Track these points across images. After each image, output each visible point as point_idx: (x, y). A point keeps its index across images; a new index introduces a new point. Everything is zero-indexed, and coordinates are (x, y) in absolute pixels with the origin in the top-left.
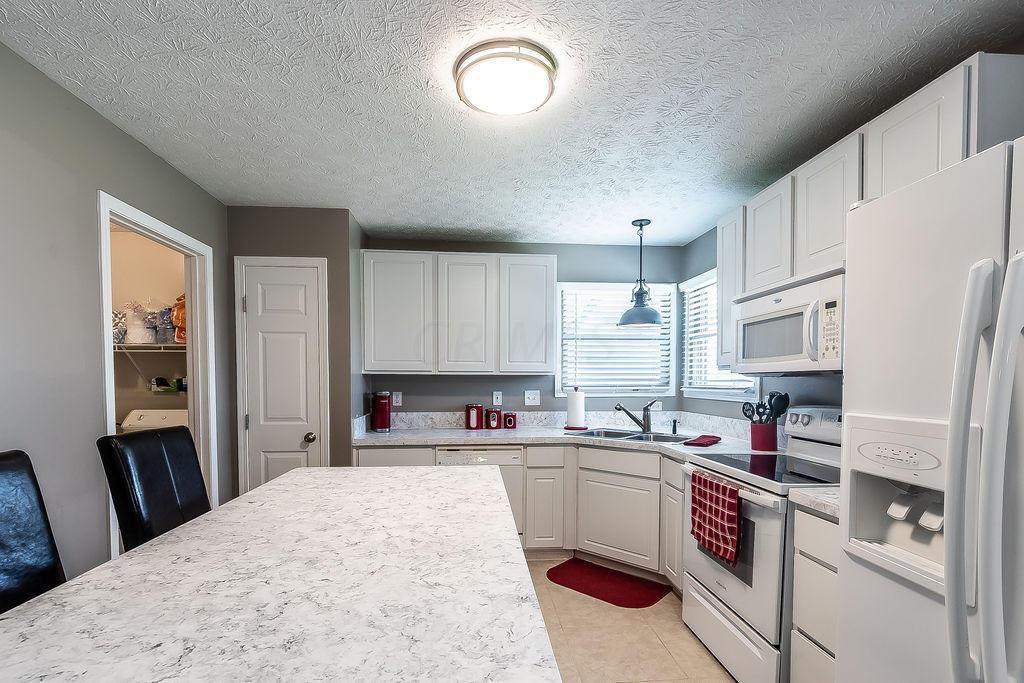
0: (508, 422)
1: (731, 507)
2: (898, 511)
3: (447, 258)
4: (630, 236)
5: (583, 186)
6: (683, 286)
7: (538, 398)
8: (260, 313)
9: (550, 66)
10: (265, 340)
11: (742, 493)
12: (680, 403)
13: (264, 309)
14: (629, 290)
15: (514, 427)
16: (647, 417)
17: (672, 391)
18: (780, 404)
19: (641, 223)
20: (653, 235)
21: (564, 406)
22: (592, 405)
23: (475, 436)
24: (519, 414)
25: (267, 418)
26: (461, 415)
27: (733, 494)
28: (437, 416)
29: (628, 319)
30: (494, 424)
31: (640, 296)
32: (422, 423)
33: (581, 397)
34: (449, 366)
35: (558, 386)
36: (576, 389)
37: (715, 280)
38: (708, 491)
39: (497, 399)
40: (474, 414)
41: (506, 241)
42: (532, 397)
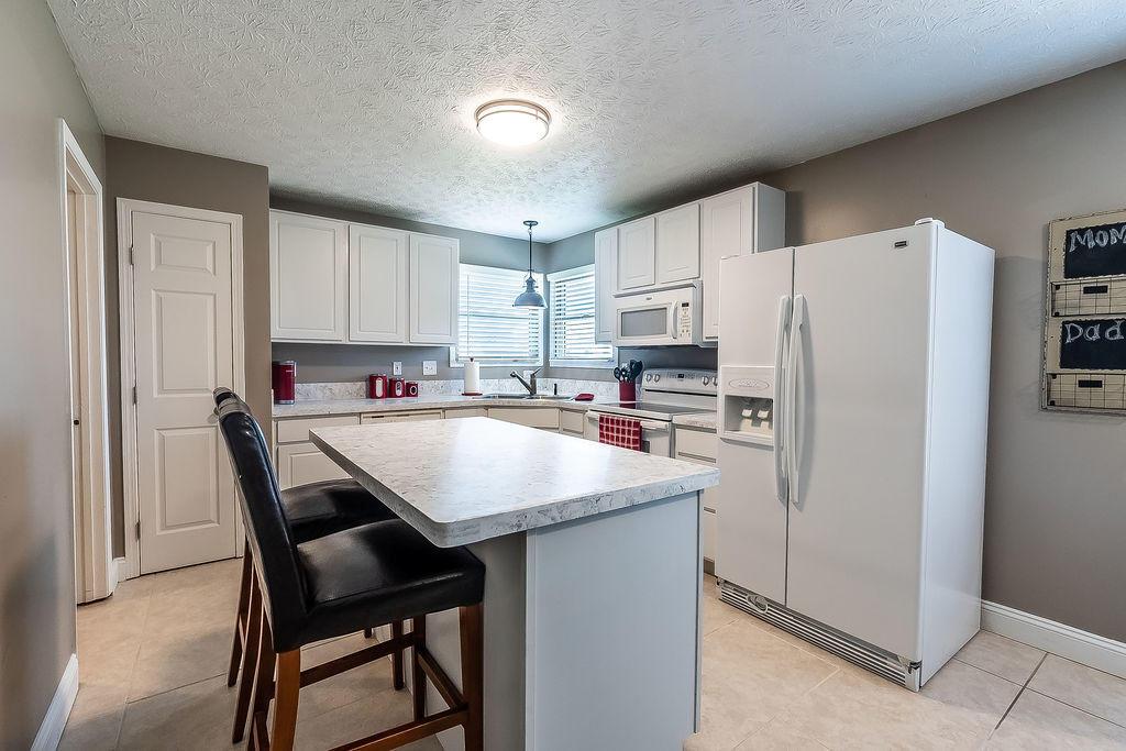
0: (410, 390)
1: (635, 433)
2: (747, 413)
3: (359, 229)
4: (522, 232)
5: (509, 192)
6: (549, 277)
7: (435, 368)
8: (153, 268)
9: (545, 119)
10: (160, 300)
11: (643, 423)
12: (548, 371)
13: (159, 262)
14: (522, 277)
15: (416, 395)
16: (533, 382)
17: (540, 363)
18: (637, 369)
19: (531, 224)
20: (540, 233)
21: (462, 374)
22: (487, 374)
23: (380, 404)
24: (420, 383)
25: (162, 390)
26: (362, 386)
27: (637, 424)
28: (337, 387)
29: (521, 301)
30: (399, 392)
31: (530, 283)
32: (319, 395)
33: (477, 366)
34: (360, 337)
35: (453, 357)
36: (472, 360)
37: (593, 273)
38: (615, 426)
39: (397, 370)
40: (379, 384)
41: (409, 218)
42: (430, 367)
